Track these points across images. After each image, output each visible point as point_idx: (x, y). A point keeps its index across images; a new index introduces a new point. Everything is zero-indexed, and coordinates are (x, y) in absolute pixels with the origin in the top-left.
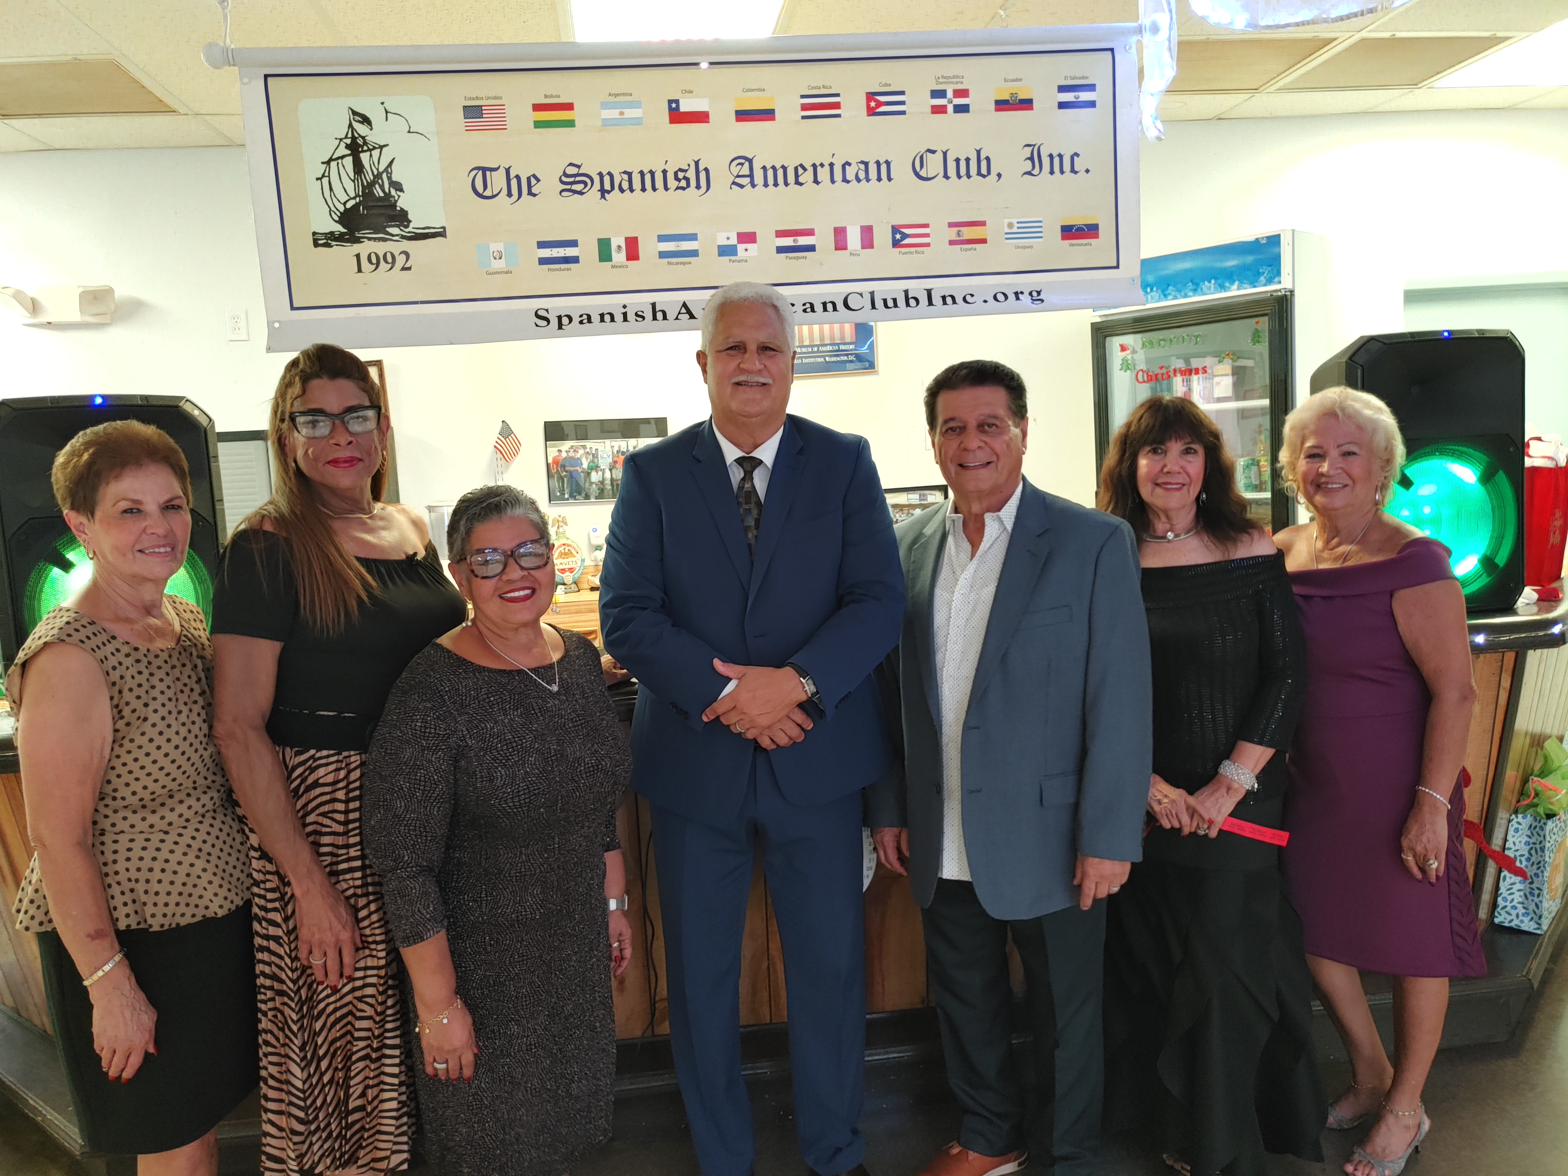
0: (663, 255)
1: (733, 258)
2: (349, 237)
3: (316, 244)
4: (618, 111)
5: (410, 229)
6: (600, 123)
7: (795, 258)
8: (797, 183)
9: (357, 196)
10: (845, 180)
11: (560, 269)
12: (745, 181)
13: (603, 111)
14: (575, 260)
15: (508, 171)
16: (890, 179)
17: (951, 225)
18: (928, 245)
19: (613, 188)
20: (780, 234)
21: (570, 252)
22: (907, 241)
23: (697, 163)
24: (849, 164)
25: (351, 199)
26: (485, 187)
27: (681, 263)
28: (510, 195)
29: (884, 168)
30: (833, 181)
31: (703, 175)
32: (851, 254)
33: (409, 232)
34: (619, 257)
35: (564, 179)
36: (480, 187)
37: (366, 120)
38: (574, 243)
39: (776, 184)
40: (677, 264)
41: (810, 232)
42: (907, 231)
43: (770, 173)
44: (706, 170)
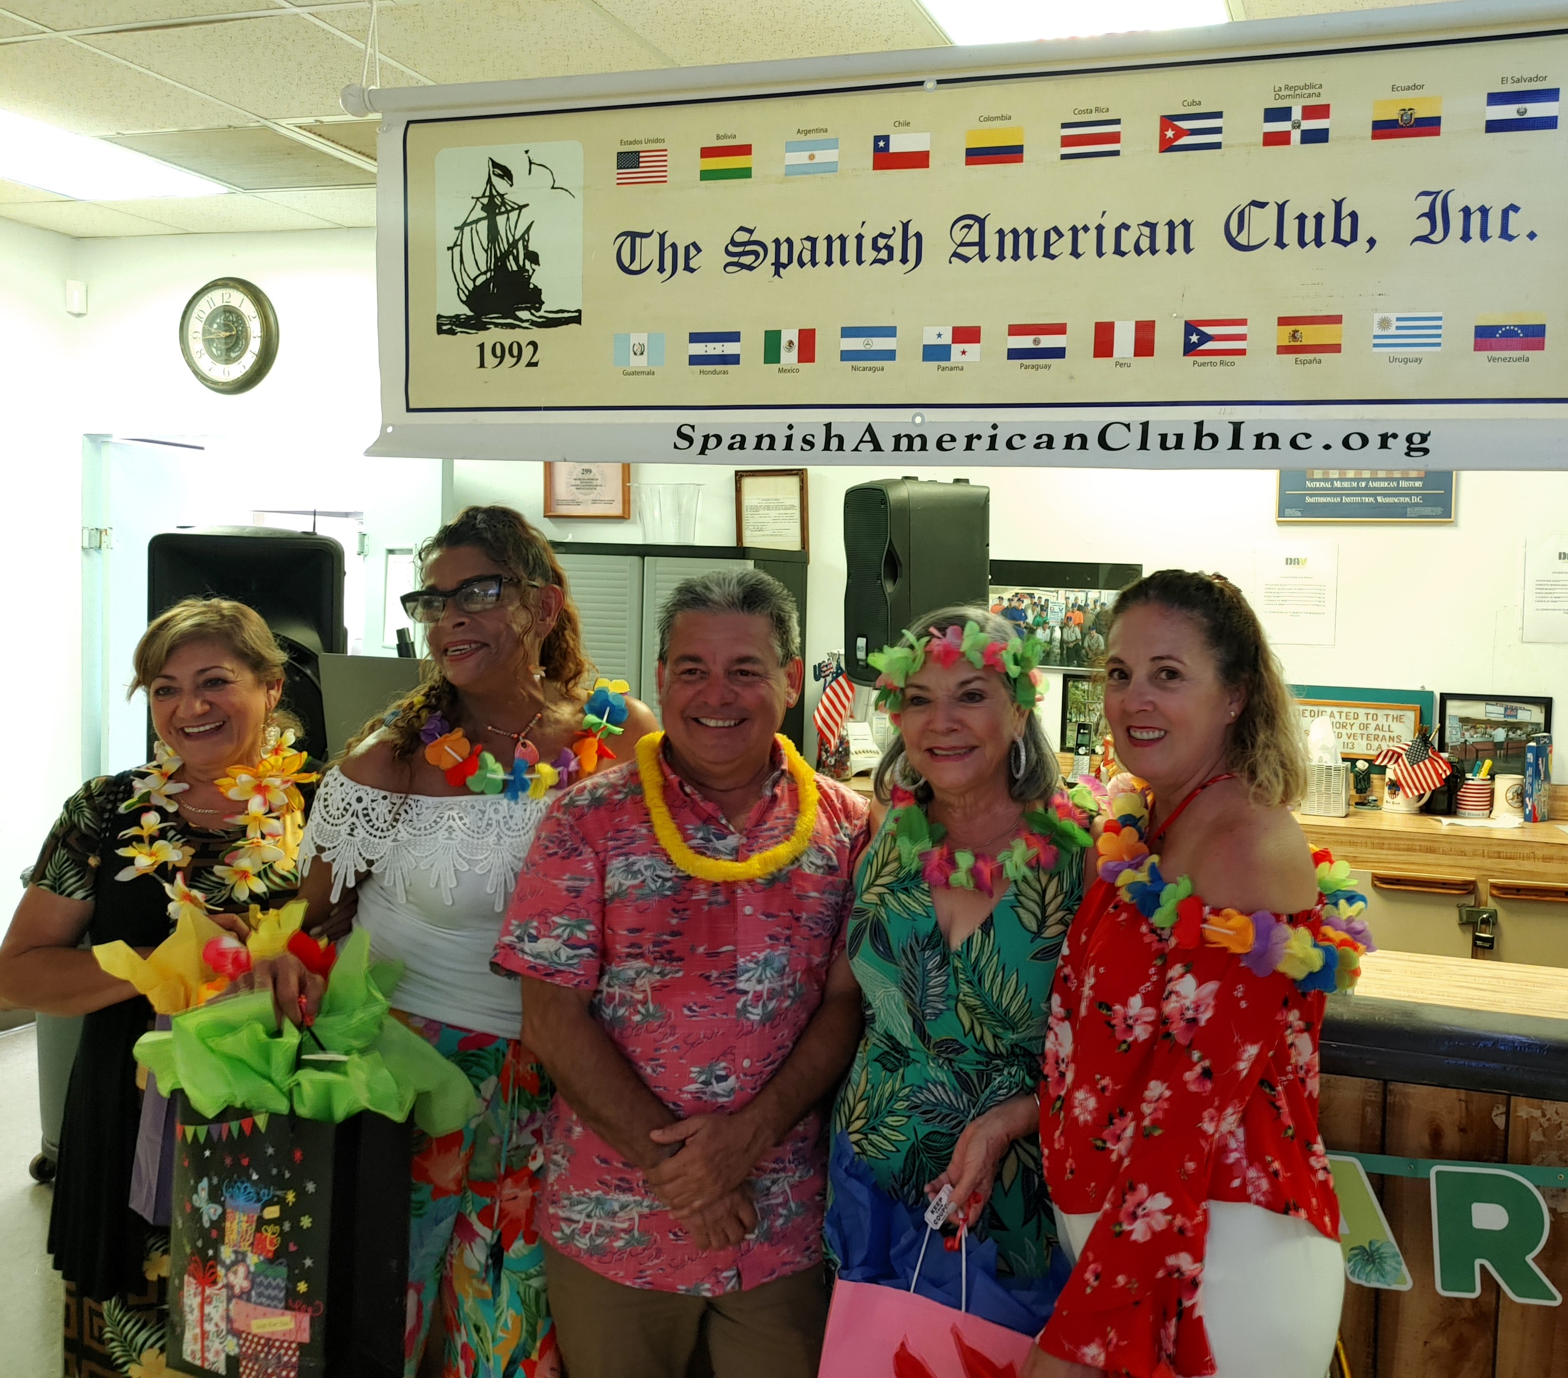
0: (846, 356)
1: (943, 364)
2: (475, 323)
3: (440, 331)
4: (807, 154)
5: (541, 313)
6: (783, 171)
7: (1033, 367)
8: (1048, 255)
9: (489, 270)
10: (1119, 251)
11: (715, 372)
12: (973, 251)
13: (788, 155)
14: (734, 359)
15: (662, 237)
16: (1187, 249)
17: (1283, 321)
18: (1242, 352)
19: (790, 261)
20: (1016, 330)
21: (730, 348)
22: (1209, 346)
23: (905, 226)
24: (1126, 227)
25: (482, 274)
26: (632, 260)
27: (870, 369)
28: (661, 270)
29: (1179, 232)
30: (1100, 253)
31: (912, 243)
32: (1117, 363)
33: (540, 317)
34: (789, 357)
35: (732, 249)
36: (626, 259)
37: (506, 174)
38: (734, 337)
39: (1016, 257)
40: (864, 369)
41: (1060, 329)
42: (1209, 330)
43: (1009, 240)
44: (918, 236)
